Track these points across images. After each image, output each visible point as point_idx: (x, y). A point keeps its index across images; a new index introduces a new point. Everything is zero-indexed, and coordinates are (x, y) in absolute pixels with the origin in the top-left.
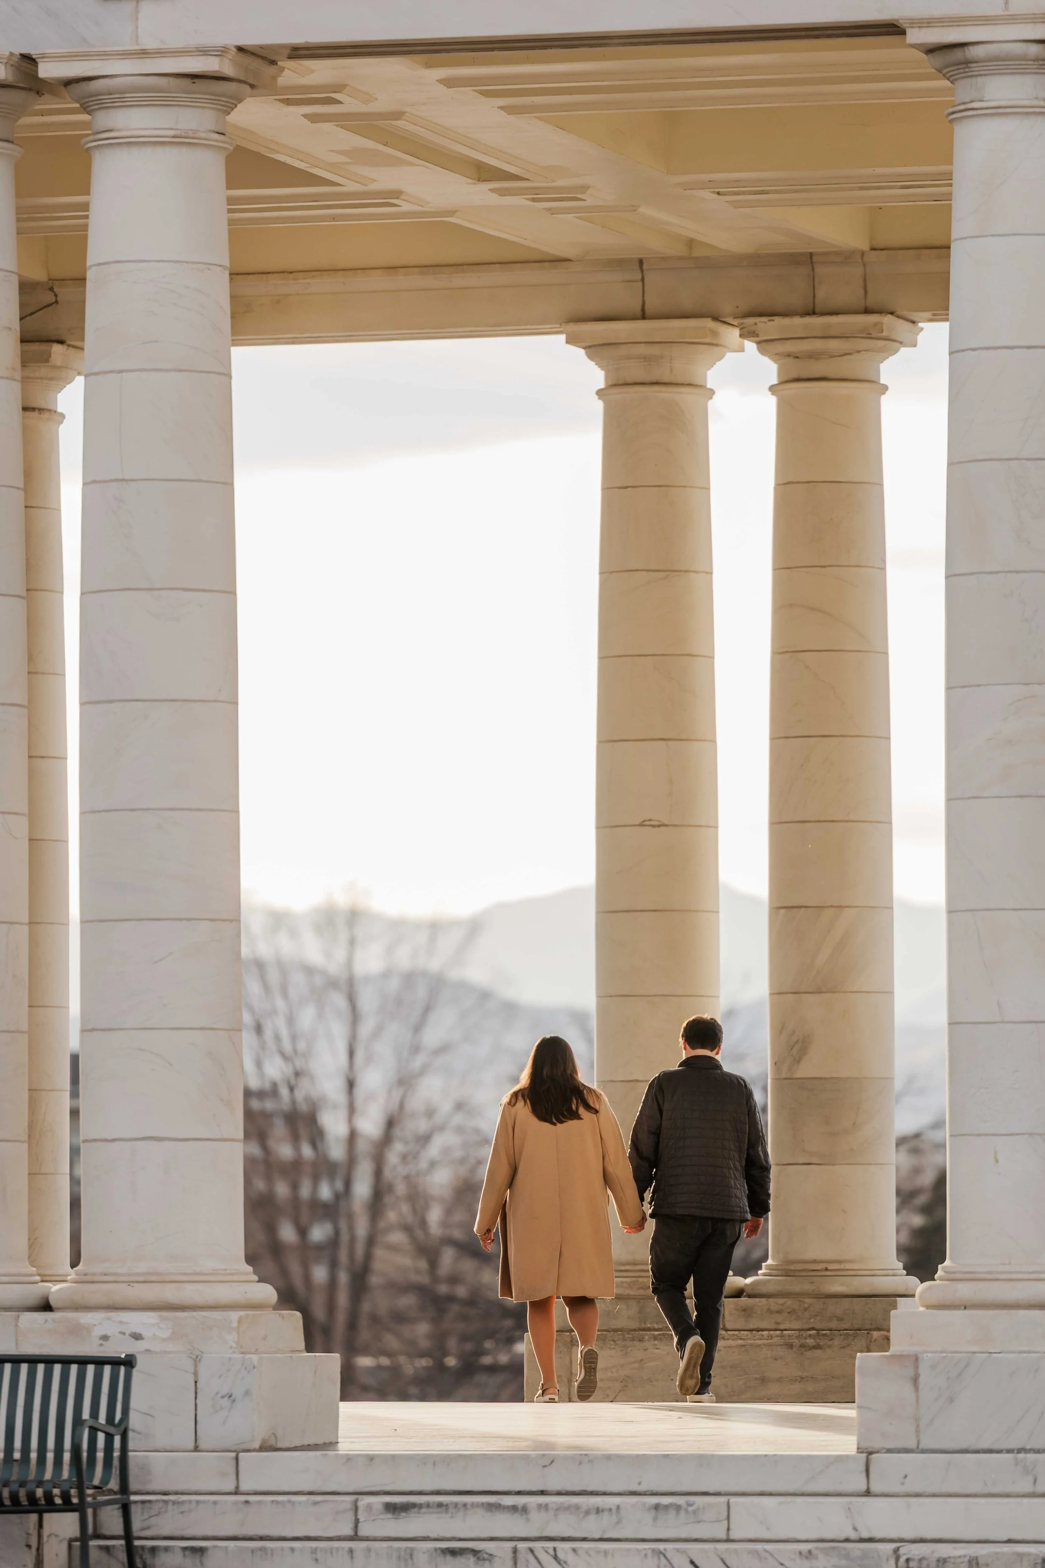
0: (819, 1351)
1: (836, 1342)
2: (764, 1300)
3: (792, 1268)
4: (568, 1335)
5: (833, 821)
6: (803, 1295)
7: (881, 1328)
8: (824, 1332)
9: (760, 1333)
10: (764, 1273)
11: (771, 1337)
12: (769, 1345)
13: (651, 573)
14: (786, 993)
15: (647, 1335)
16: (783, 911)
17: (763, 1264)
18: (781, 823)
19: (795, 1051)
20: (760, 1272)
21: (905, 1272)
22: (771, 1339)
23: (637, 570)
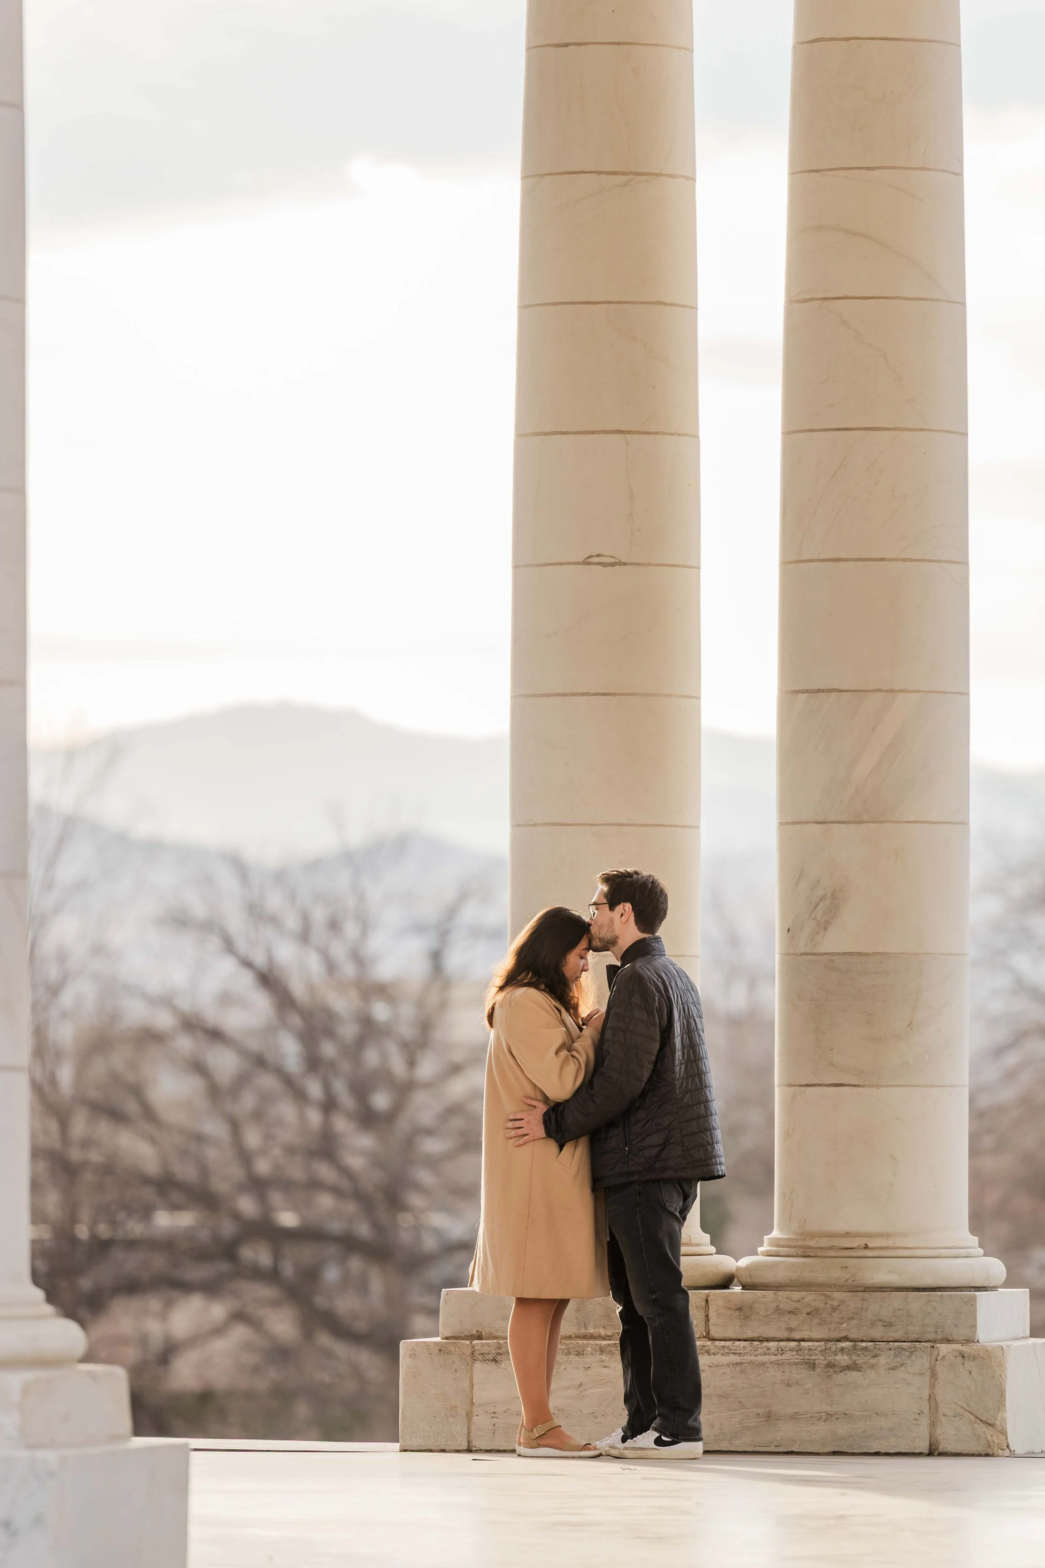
0: (854, 1374)
1: (882, 1360)
2: (769, 1294)
3: (812, 1243)
4: (467, 1345)
5: (882, 559)
6: (831, 1288)
7: (950, 1338)
8: (864, 1344)
9: (765, 1344)
10: (767, 1251)
11: (782, 1351)
12: (778, 1364)
13: (603, 176)
14: (807, 822)
15: (588, 1345)
16: (802, 697)
17: (765, 1237)
18: (801, 561)
19: (819, 912)
20: (760, 1249)
21: (981, 1251)
22: (781, 1354)
23: (582, 172)
